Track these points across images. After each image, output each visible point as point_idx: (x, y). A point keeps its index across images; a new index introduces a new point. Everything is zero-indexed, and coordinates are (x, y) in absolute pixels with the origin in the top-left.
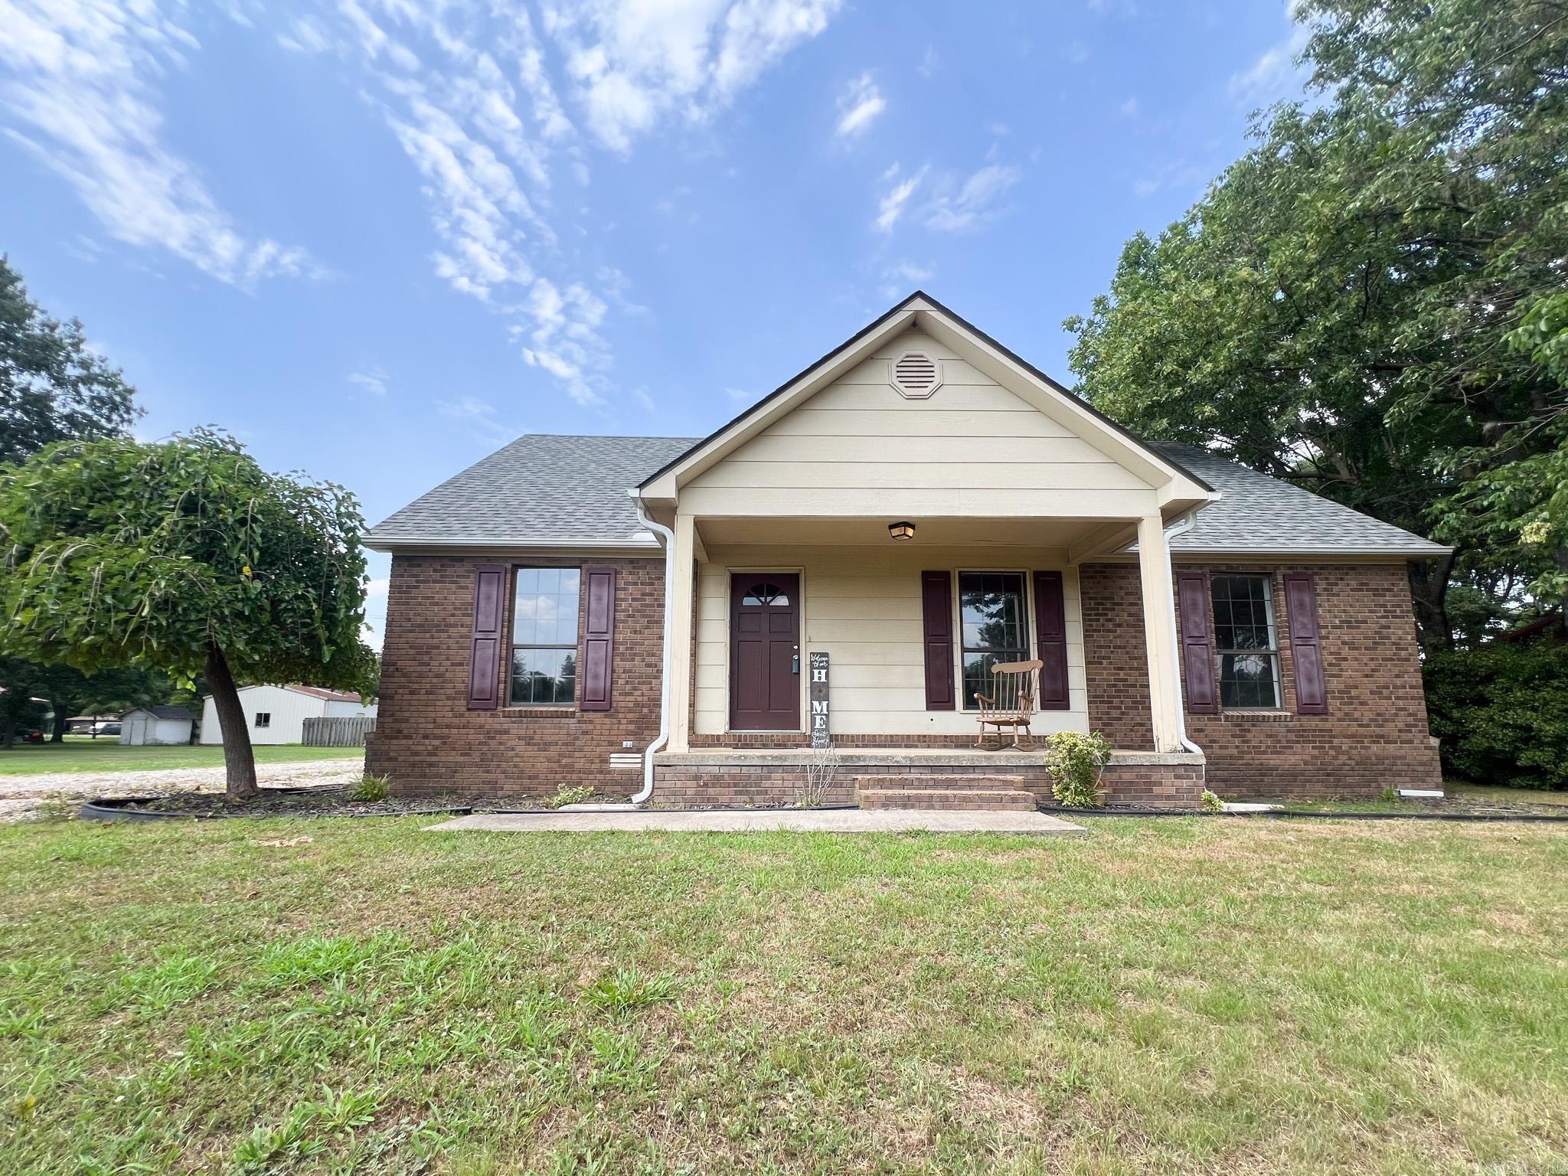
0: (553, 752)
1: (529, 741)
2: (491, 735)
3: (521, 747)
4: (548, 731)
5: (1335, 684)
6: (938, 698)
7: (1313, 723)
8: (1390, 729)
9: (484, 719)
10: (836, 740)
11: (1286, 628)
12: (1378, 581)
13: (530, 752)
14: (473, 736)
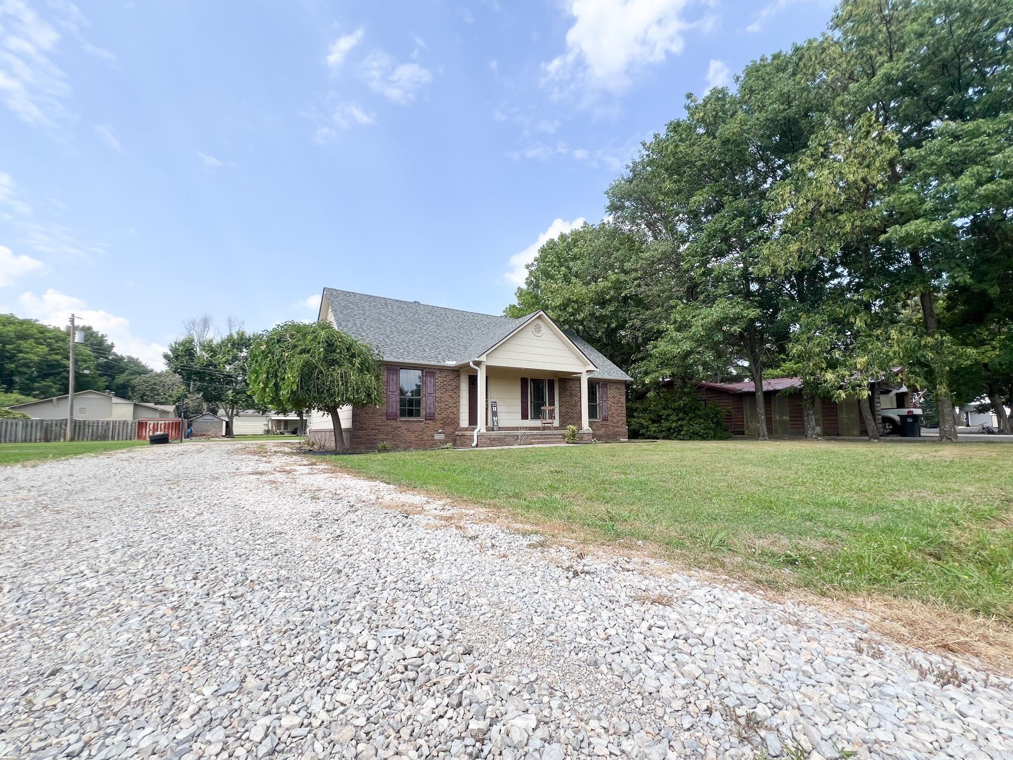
0: (416, 434)
1: (408, 430)
2: (396, 428)
3: (406, 432)
4: (415, 427)
5: (610, 413)
6: (524, 416)
7: (605, 423)
8: (619, 424)
9: (393, 423)
10: (500, 429)
11: (601, 398)
12: (619, 386)
13: (409, 434)
14: (389, 429)
